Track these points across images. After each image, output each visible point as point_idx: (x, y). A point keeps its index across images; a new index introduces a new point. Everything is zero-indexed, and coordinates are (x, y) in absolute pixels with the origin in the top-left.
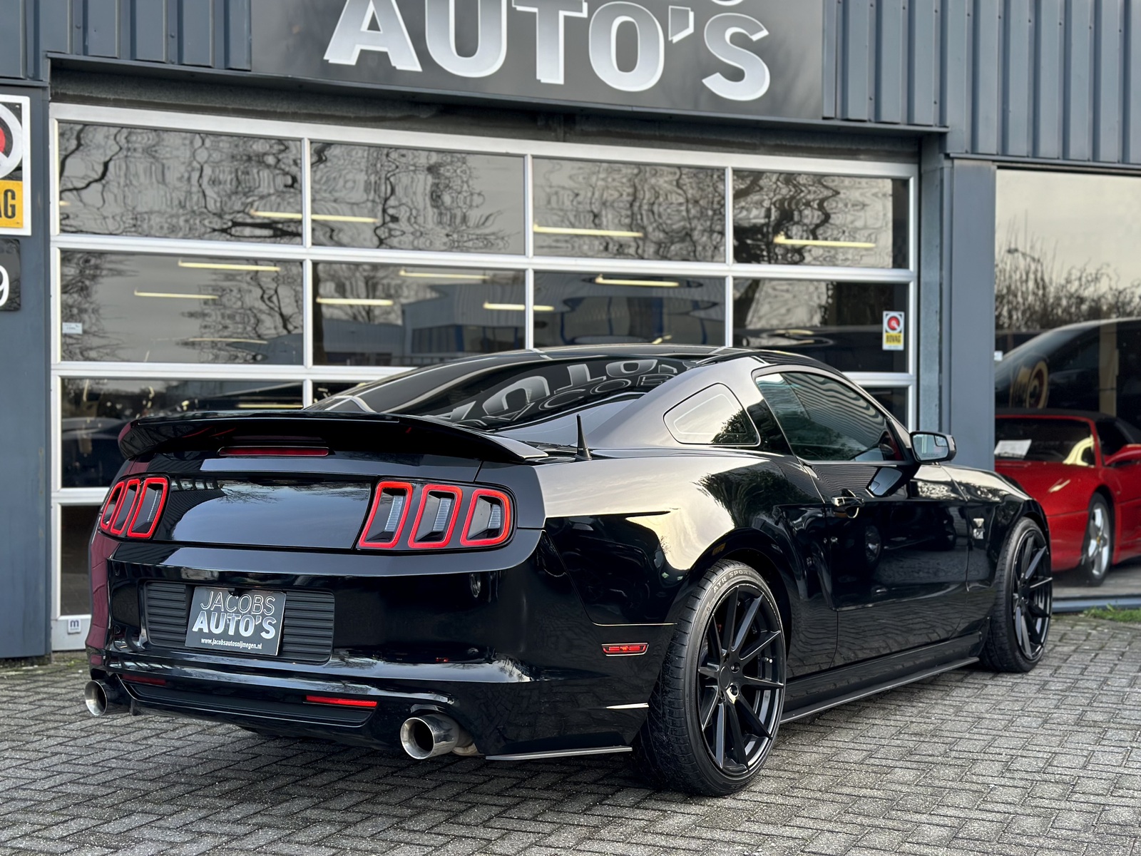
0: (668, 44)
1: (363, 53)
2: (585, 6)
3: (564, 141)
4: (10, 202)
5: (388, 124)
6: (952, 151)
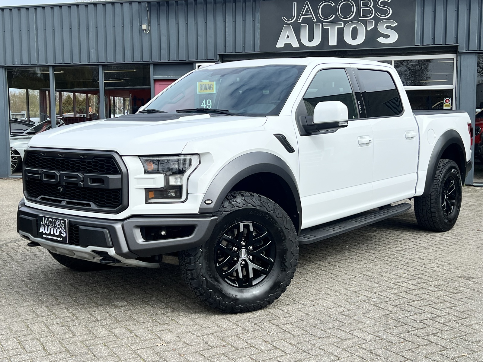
0: (366, 30)
1: (285, 44)
2: (343, 24)
6: (460, 51)
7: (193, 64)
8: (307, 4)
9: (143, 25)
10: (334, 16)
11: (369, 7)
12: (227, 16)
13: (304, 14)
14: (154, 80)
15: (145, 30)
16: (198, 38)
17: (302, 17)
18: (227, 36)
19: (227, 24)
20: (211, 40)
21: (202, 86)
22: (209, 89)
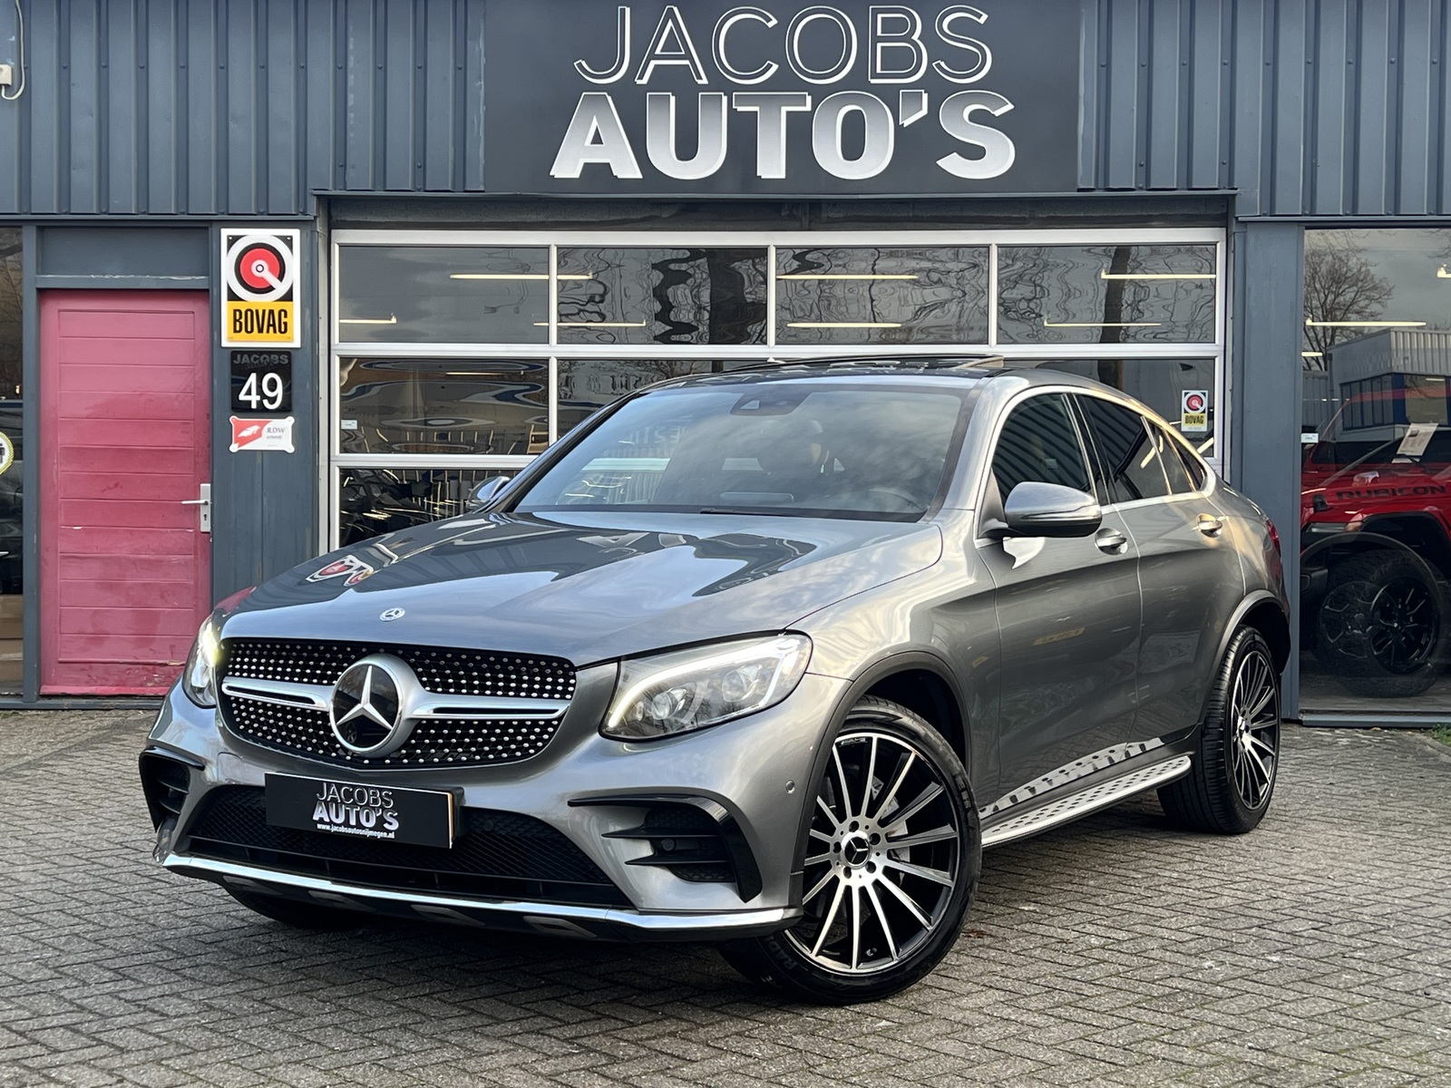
0: (898, 128)
1: (586, 165)
4: (283, 320)
5: (630, 226)
6: (1242, 214)
7: (207, 228)
8: (671, 15)
10: (775, 67)
11: (908, 39)
12: (351, 46)
13: (658, 52)
14: (37, 289)
15: (7, 86)
16: (232, 125)
17: (653, 63)
18: (351, 122)
19: (351, 77)
20: (283, 138)
21: (241, 317)
22: (271, 328)
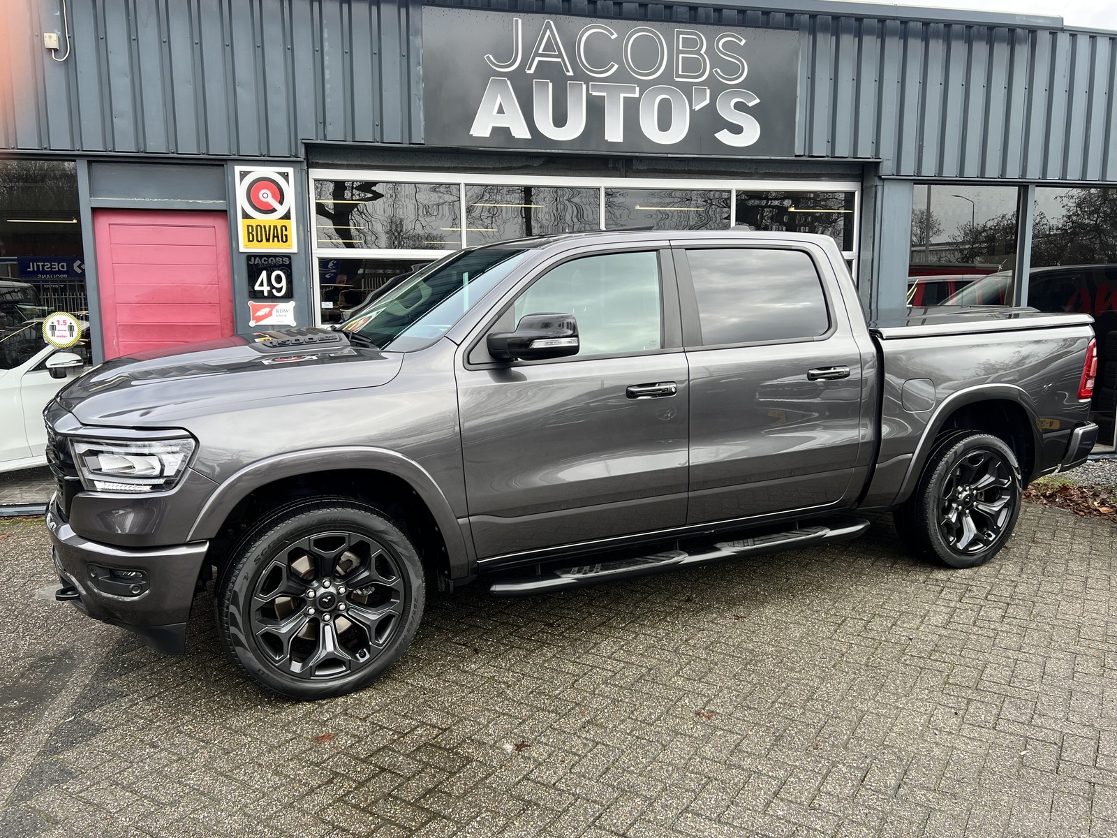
0: (692, 111)
1: (493, 127)
2: (637, 89)
3: (626, 177)
4: (284, 233)
5: (513, 171)
6: (883, 174)
7: (223, 165)
8: (548, 26)
9: (45, 34)
10: (616, 66)
11: (698, 52)
12: (325, 35)
13: (540, 51)
14: (92, 208)
15: (56, 50)
16: (238, 90)
17: (537, 59)
18: (327, 91)
19: (326, 58)
20: (278, 100)
21: (253, 231)
22: (276, 239)
